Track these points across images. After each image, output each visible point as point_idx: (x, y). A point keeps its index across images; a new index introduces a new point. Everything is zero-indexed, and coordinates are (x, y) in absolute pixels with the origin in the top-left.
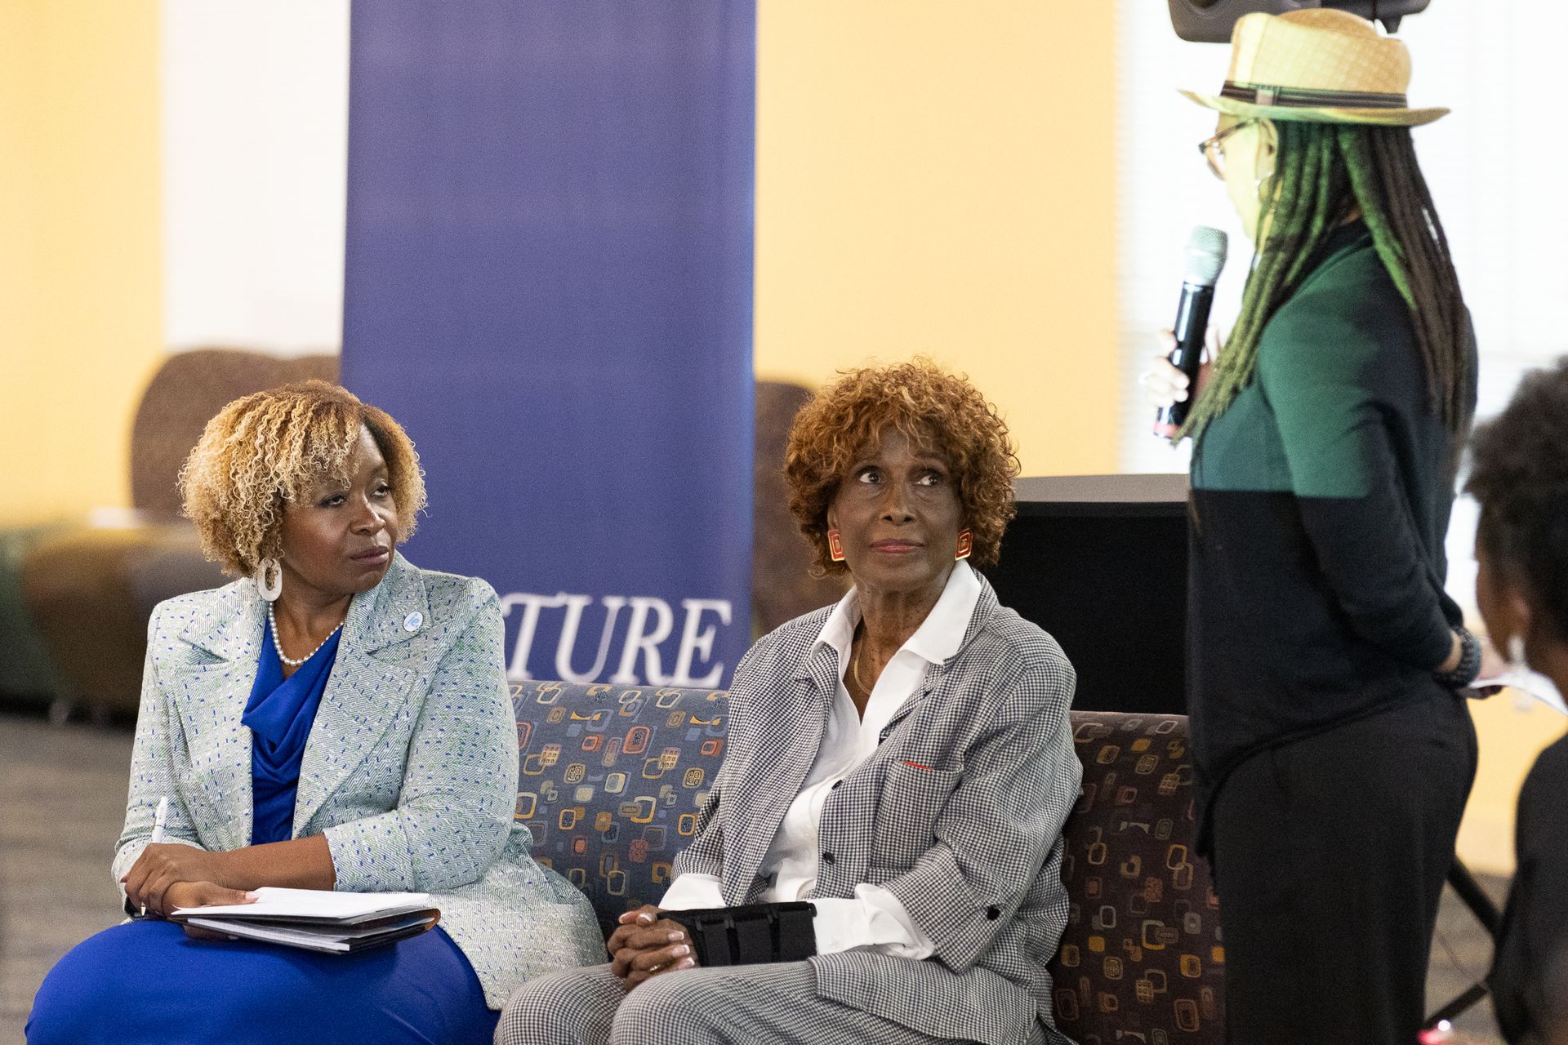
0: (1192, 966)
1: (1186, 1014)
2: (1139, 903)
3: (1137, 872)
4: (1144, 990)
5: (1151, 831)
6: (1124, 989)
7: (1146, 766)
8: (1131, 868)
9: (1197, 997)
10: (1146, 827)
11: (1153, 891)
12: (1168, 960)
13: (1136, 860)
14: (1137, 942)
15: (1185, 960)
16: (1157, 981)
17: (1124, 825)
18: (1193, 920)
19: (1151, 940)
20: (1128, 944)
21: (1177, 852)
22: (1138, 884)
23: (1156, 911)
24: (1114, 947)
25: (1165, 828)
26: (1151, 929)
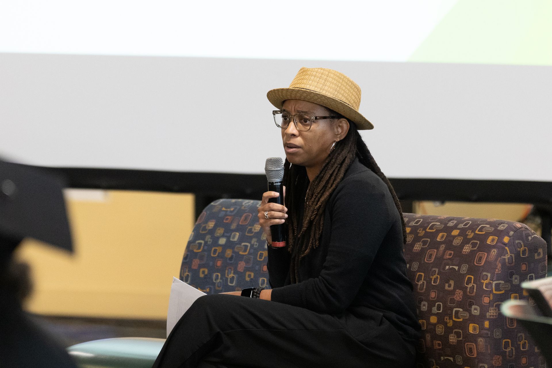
0: (475, 329)
1: (471, 350)
2: (452, 301)
3: (452, 288)
4: (453, 339)
5: (459, 269)
6: (444, 338)
7: (457, 242)
8: (450, 286)
9: (476, 342)
10: (456, 268)
11: (459, 295)
12: (463, 326)
13: (452, 282)
14: (451, 318)
15: (471, 326)
16: (458, 335)
17: (447, 267)
18: (475, 309)
19: (457, 317)
20: (447, 319)
21: (470, 279)
22: (452, 293)
23: (459, 305)
24: (441, 320)
25: (464, 268)
26: (457, 312)
